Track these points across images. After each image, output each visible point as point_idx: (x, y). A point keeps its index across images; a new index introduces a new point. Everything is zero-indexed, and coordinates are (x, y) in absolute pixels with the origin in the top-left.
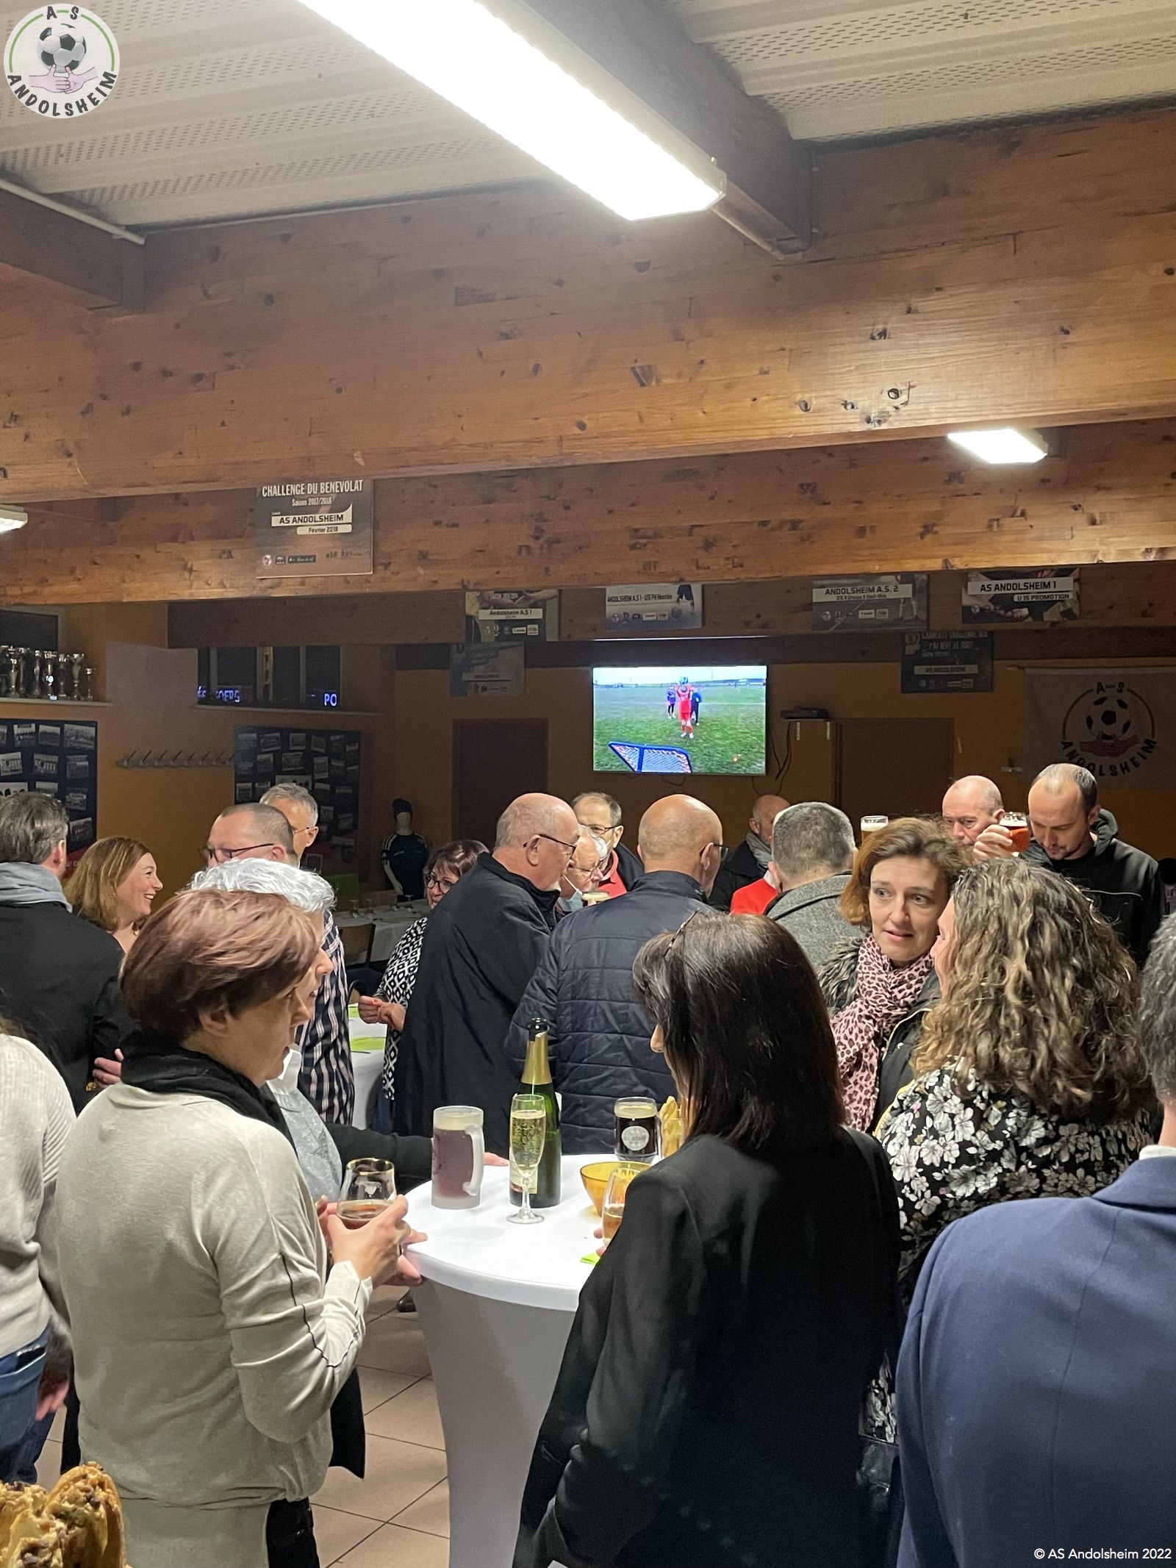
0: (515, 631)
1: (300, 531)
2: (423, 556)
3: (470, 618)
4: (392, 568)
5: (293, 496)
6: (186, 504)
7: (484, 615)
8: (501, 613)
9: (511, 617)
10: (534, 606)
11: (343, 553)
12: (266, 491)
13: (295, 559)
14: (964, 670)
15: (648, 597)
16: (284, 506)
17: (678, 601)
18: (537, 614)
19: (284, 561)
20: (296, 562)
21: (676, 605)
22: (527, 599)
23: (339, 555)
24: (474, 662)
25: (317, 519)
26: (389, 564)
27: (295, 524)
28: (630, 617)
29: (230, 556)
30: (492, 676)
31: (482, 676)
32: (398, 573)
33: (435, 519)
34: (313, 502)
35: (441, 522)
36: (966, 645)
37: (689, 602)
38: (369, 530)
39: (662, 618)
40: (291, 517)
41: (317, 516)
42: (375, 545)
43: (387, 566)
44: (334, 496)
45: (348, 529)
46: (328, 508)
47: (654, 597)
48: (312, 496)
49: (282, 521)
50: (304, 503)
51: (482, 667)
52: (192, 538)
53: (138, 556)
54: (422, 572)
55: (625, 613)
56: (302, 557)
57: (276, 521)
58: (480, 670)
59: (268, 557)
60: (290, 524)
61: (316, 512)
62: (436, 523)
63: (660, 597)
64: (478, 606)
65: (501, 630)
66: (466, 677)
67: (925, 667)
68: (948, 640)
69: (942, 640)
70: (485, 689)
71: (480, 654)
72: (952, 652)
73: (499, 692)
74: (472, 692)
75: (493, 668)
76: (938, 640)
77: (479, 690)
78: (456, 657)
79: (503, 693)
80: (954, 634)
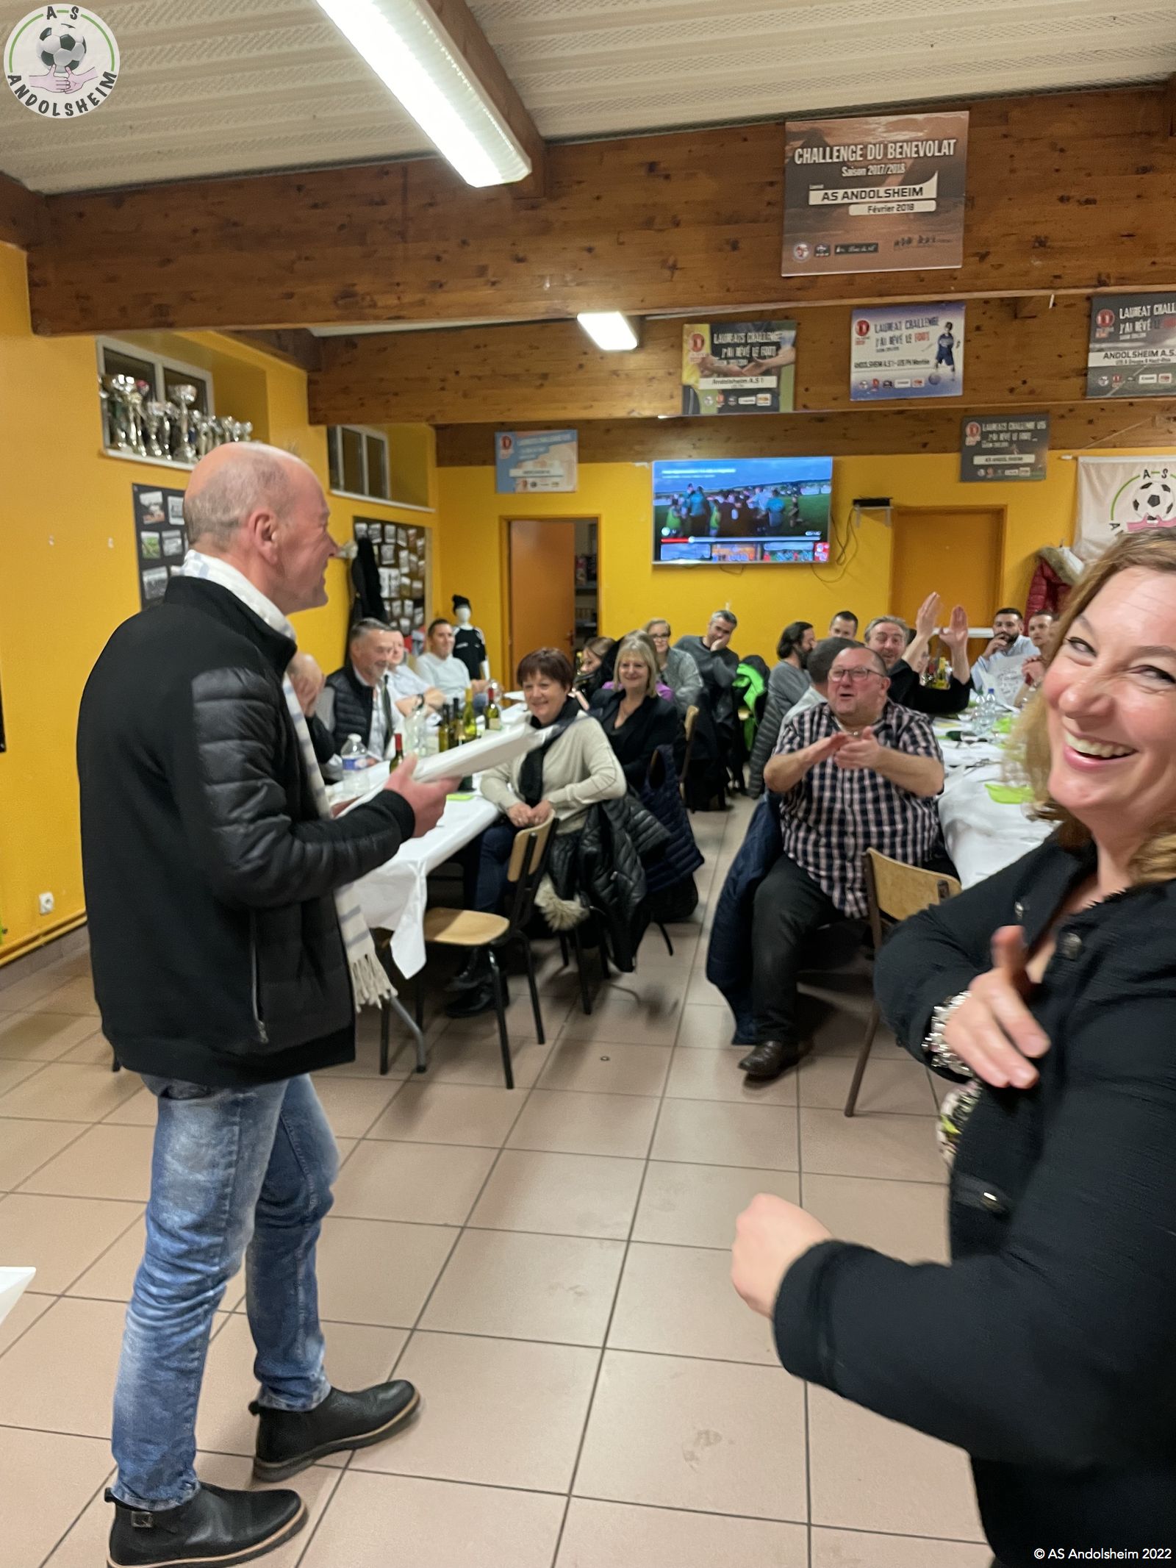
0: (743, 401)
1: (854, 211)
2: (1041, 243)
3: (687, 389)
4: (991, 260)
5: (844, 163)
6: (667, 177)
7: (705, 384)
8: (726, 382)
9: (738, 386)
10: (767, 373)
11: (921, 240)
12: (801, 156)
13: (846, 248)
14: (1021, 459)
15: (901, 363)
16: (831, 176)
17: (937, 366)
18: (770, 382)
19: (828, 251)
20: (847, 252)
21: (934, 371)
22: (759, 365)
23: (915, 243)
24: (522, 458)
25: (882, 194)
26: (988, 254)
27: (846, 201)
28: (881, 383)
29: (735, 246)
30: (543, 472)
31: (530, 472)
32: (1000, 266)
33: (1060, 194)
34: (875, 170)
35: (1068, 199)
36: (1025, 436)
37: (950, 368)
38: (960, 212)
39: (918, 386)
40: (841, 192)
41: (882, 190)
42: (968, 229)
43: (983, 257)
44: (910, 162)
45: (932, 206)
46: (900, 178)
47: (909, 362)
48: (876, 162)
49: (826, 197)
50: (862, 172)
51: (529, 463)
52: (677, 224)
53: (590, 250)
54: (1038, 263)
55: (875, 380)
56: (857, 246)
57: (816, 197)
58: (529, 466)
59: (803, 246)
60: (839, 201)
61: (879, 185)
62: (1062, 199)
63: (916, 362)
64: (698, 374)
65: (726, 400)
66: (514, 472)
67: (985, 457)
68: (1007, 431)
69: (1002, 432)
70: (534, 485)
71: (529, 450)
72: (1011, 442)
73: (550, 488)
74: (520, 488)
75: (543, 464)
76: (998, 432)
77: (529, 486)
78: (502, 453)
79: (555, 489)
80: (1014, 426)
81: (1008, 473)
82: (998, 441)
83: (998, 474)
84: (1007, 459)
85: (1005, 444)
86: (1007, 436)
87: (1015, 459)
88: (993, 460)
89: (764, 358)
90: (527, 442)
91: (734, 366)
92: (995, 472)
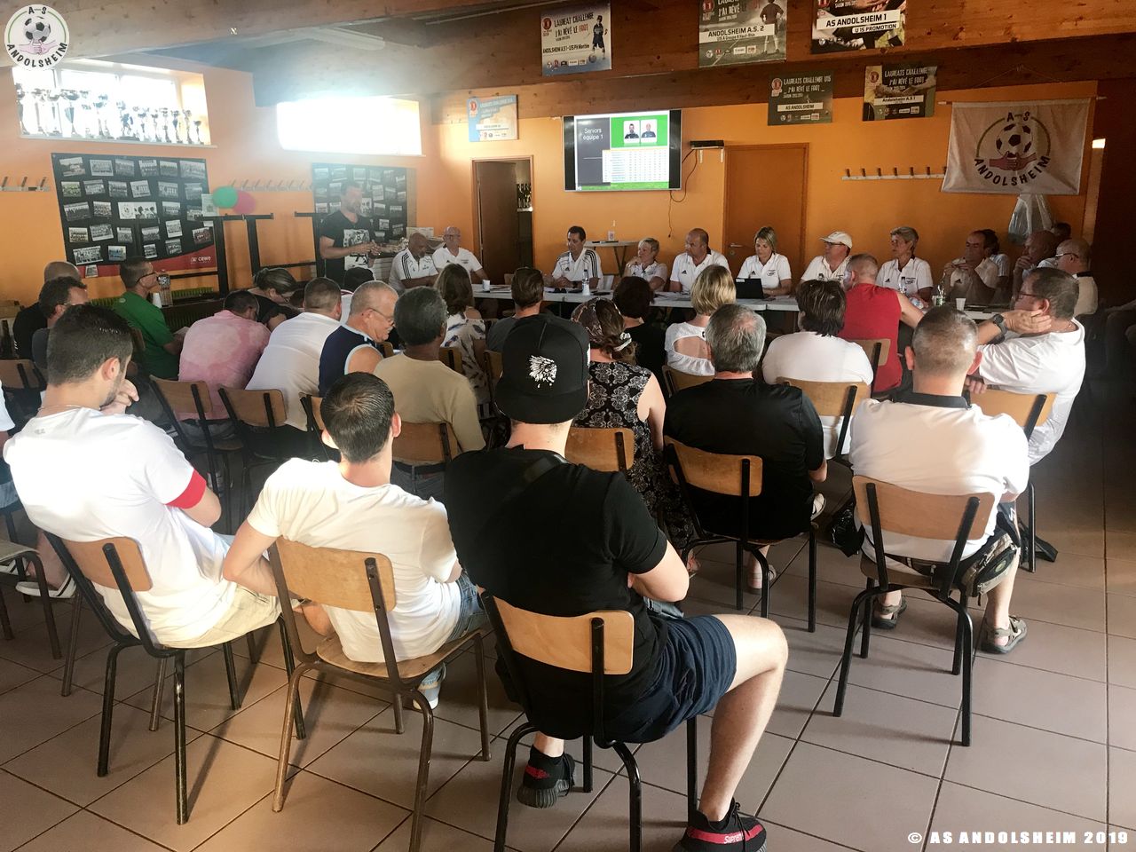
3: (867, 105)
7: (878, 102)
9: (899, 102)
14: (813, 107)
36: (816, 88)
37: (602, 49)
67: (785, 106)
68: (802, 85)
69: (798, 85)
72: (805, 93)
76: (795, 86)
80: (807, 80)
81: (802, 118)
82: (796, 92)
83: (796, 118)
84: (802, 107)
85: (800, 95)
86: (802, 89)
87: (808, 107)
88: (791, 107)
89: (917, 84)
90: (486, 105)
91: (896, 90)
92: (793, 116)
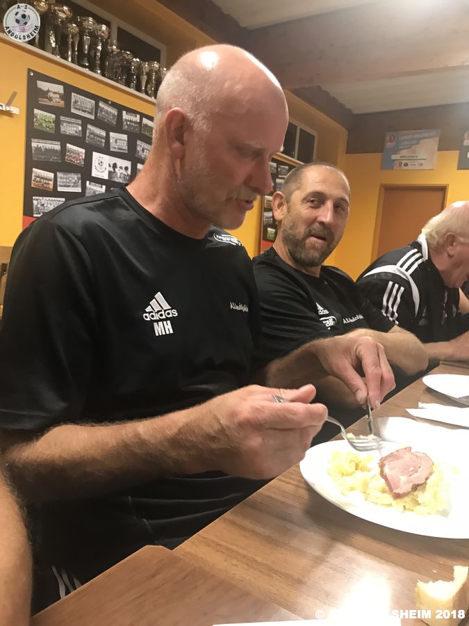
24: (400, 148)
30: (413, 157)
31: (406, 157)
51: (405, 151)
58: (404, 153)
66: (394, 157)
70: (406, 165)
71: (406, 143)
73: (416, 167)
74: (396, 167)
75: (415, 152)
77: (403, 165)
78: (389, 145)
79: (421, 168)
90: (406, 137)
